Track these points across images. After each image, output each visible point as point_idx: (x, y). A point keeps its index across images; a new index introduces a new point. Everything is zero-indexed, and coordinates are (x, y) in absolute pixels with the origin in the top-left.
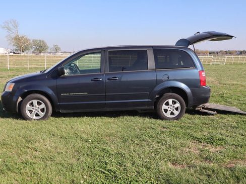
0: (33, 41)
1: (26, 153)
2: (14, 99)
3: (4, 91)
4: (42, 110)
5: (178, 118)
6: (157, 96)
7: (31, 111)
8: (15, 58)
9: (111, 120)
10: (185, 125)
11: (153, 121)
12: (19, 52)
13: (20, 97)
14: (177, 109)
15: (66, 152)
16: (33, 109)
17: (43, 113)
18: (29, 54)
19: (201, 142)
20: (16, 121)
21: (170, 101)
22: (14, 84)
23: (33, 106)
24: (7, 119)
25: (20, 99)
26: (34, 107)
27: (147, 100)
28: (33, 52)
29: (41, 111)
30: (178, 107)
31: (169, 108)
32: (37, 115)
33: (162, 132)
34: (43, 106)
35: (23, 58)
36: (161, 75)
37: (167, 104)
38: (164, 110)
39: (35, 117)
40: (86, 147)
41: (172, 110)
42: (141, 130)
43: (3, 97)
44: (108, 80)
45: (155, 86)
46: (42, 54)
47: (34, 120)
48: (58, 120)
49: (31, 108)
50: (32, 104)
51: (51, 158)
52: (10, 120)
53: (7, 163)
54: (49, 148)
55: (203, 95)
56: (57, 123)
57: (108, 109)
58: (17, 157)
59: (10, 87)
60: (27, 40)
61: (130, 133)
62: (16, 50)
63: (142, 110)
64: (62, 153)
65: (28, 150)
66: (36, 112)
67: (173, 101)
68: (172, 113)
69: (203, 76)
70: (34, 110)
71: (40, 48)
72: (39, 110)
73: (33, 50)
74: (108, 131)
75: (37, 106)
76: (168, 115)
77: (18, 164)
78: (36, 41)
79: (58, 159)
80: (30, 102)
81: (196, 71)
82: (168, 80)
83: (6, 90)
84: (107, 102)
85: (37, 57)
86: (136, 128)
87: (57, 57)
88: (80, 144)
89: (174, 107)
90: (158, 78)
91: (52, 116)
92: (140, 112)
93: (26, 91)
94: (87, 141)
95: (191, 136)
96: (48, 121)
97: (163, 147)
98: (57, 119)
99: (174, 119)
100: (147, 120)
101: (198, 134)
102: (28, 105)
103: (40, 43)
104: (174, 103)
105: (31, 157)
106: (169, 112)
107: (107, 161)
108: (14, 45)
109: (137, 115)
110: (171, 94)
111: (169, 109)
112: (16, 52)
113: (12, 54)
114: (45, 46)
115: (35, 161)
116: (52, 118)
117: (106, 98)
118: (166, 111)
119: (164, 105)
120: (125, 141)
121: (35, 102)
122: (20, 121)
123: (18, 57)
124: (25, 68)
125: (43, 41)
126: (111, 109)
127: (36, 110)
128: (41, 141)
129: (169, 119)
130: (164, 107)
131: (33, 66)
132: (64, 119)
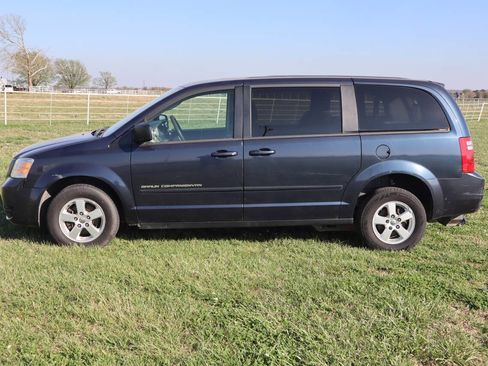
0: (57, 63)
1: (69, 329)
2: (33, 196)
3: (9, 175)
4: (97, 223)
5: (407, 245)
6: (362, 194)
7: (70, 225)
8: (18, 99)
9: (254, 247)
10: (426, 262)
11: (354, 251)
12: (25, 86)
13: (46, 192)
14: (406, 225)
15: (165, 328)
16: (76, 219)
17: (98, 230)
18: (48, 90)
19: (477, 308)
20: (35, 245)
21: (392, 206)
22: (33, 160)
23: (76, 212)
24: (15, 241)
25: (46, 196)
26: (78, 216)
27: (339, 203)
28: (56, 87)
29: (95, 225)
30: (408, 221)
31: (387, 221)
32: (85, 233)
33: (380, 280)
34: (98, 213)
35: (36, 100)
36: (373, 145)
37: (384, 213)
38: (377, 226)
39: (79, 239)
40: (208, 315)
41: (394, 228)
42: (327, 273)
43: (6, 189)
44: (251, 154)
45: (358, 172)
46: (76, 92)
47: (79, 244)
48: (133, 245)
49: (71, 217)
50: (73, 209)
51: (129, 344)
52: (22, 244)
53: (26, 355)
54: (122, 315)
55: (468, 194)
56: (130, 253)
57: (248, 223)
58: (48, 339)
59: (24, 168)
60: (44, 61)
61: (304, 280)
62: (19, 82)
63: (324, 226)
64: (154, 329)
65: (73, 322)
66: (83, 225)
67: (397, 207)
68: (395, 235)
69: (470, 148)
70: (77, 223)
71: (72, 78)
72: (90, 223)
73: (56, 83)
74: (253, 275)
75: (86, 213)
76: (385, 238)
77: (52, 356)
78: (63, 62)
79: (147, 345)
80: (70, 203)
81: (452, 138)
82: (387, 158)
83: (15, 174)
84: (246, 206)
85: (66, 97)
86: (316, 269)
87: (108, 99)
88: (193, 307)
89: (399, 219)
90: (366, 153)
91: (119, 235)
92: (319, 229)
93: (61, 177)
94: (207, 299)
95: (449, 292)
96: (110, 247)
97: (391, 319)
98: (131, 243)
99: (399, 247)
100: (337, 249)
101: (464, 287)
102: (64, 211)
103: (72, 66)
104: (400, 210)
105: (81, 339)
106: (387, 232)
107: (267, 355)
108: (14, 72)
109: (311, 237)
110: (393, 189)
111: (388, 225)
112: (19, 86)
113: (11, 90)
114: (83, 73)
115: (91, 350)
116: (117, 240)
117: (244, 197)
118: (381, 228)
119: (376, 214)
120: (297, 301)
121: (81, 203)
122: (45, 248)
123: (23, 97)
124: (44, 123)
125: (78, 64)
126: (256, 223)
127: (82, 222)
128: (103, 298)
129: (389, 248)
130: (377, 219)
131: (59, 118)
132: (146, 242)
